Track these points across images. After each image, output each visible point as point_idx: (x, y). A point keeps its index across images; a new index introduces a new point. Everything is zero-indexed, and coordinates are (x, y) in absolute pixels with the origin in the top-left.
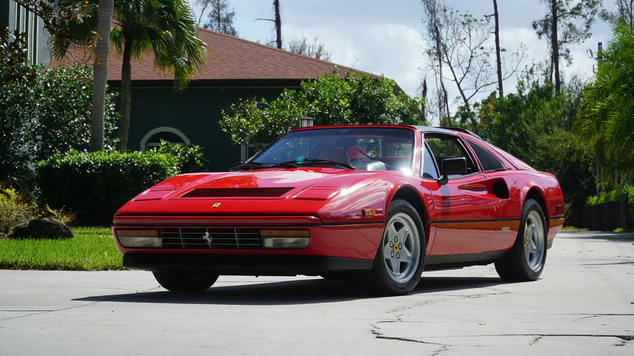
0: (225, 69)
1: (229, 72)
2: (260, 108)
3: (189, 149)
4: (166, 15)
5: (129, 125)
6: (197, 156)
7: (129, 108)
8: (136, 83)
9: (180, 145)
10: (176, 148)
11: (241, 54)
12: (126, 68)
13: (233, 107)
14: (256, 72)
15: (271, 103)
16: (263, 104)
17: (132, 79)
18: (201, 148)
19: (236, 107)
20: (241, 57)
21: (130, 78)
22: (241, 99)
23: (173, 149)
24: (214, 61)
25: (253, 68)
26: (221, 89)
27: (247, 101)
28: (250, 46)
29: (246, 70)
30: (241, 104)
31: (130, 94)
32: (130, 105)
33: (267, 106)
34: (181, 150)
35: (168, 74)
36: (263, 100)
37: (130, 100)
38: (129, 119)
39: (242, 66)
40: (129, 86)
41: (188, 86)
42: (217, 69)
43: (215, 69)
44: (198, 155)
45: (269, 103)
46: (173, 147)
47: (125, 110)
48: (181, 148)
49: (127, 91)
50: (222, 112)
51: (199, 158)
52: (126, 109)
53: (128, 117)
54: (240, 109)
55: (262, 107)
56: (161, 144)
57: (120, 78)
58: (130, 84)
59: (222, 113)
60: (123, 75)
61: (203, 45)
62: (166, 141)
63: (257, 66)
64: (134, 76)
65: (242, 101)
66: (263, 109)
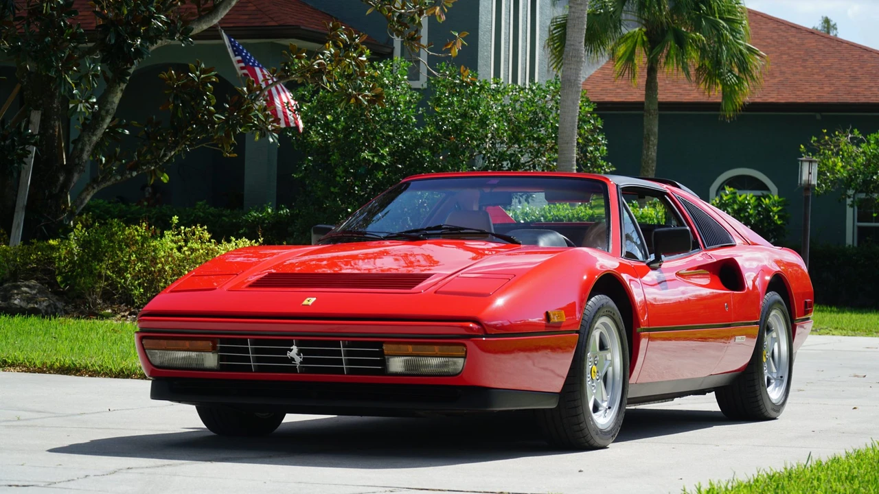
0: (826, 89)
1: (832, 92)
2: (853, 144)
3: (763, 200)
4: (703, 10)
5: (654, 164)
6: (772, 211)
7: (656, 141)
8: (664, 106)
9: (751, 195)
10: (746, 198)
11: (856, 68)
12: (651, 85)
13: (814, 141)
14: (868, 93)
15: (868, 136)
16: (856, 138)
17: (659, 100)
18: (781, 200)
19: (818, 141)
20: (855, 71)
21: (657, 99)
22: (825, 131)
23: (740, 199)
24: (816, 76)
25: (866, 87)
26: (818, 116)
27: (837, 133)
28: (872, 57)
29: (855, 89)
30: (827, 138)
31: (656, 123)
32: (657, 137)
33: (862, 141)
34: (752, 201)
35: (716, 94)
36: (856, 132)
37: (656, 129)
38: (655, 158)
39: (852, 84)
40: (654, 110)
41: (740, 111)
42: (817, 89)
43: (813, 89)
44: (775, 209)
45: (866, 137)
46: (740, 196)
47: (649, 143)
48: (751, 198)
49: (651, 117)
50: (801, 148)
51: (776, 213)
52: (651, 143)
53: (654, 154)
54: (825, 145)
55: (856, 142)
56: (725, 193)
57: (642, 99)
58: (656, 107)
59: (801, 150)
60: (647, 96)
61: (758, 55)
62: (732, 189)
63: (872, 84)
64: (662, 96)
65: (827, 134)
66: (858, 146)
